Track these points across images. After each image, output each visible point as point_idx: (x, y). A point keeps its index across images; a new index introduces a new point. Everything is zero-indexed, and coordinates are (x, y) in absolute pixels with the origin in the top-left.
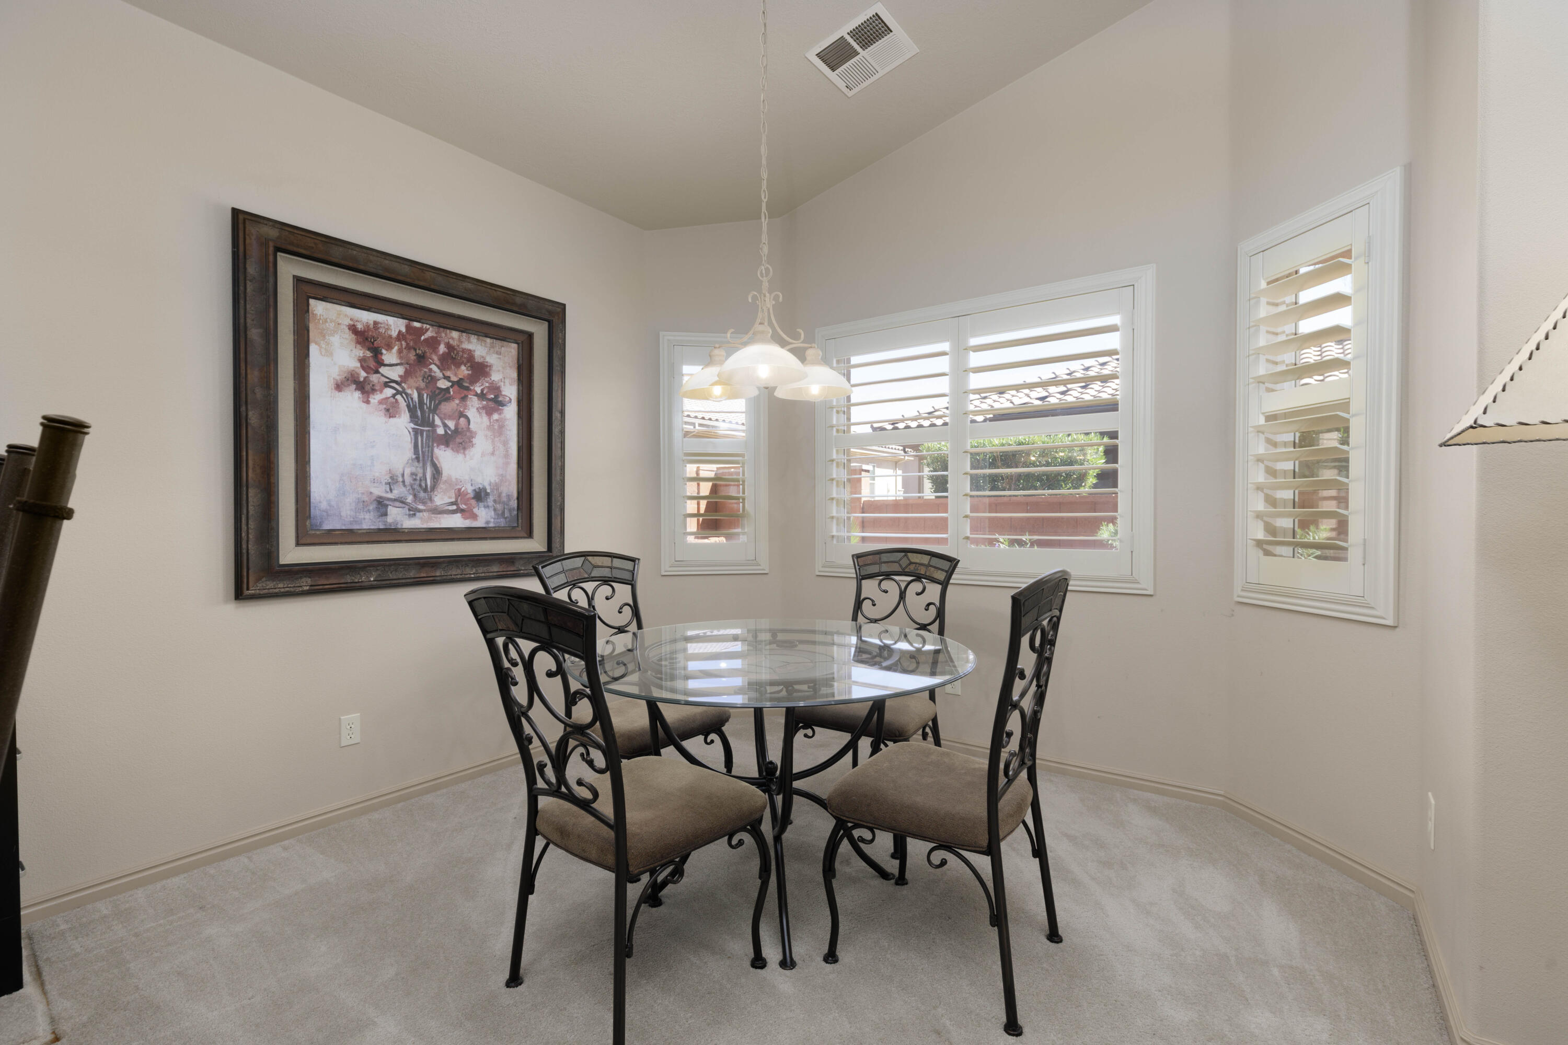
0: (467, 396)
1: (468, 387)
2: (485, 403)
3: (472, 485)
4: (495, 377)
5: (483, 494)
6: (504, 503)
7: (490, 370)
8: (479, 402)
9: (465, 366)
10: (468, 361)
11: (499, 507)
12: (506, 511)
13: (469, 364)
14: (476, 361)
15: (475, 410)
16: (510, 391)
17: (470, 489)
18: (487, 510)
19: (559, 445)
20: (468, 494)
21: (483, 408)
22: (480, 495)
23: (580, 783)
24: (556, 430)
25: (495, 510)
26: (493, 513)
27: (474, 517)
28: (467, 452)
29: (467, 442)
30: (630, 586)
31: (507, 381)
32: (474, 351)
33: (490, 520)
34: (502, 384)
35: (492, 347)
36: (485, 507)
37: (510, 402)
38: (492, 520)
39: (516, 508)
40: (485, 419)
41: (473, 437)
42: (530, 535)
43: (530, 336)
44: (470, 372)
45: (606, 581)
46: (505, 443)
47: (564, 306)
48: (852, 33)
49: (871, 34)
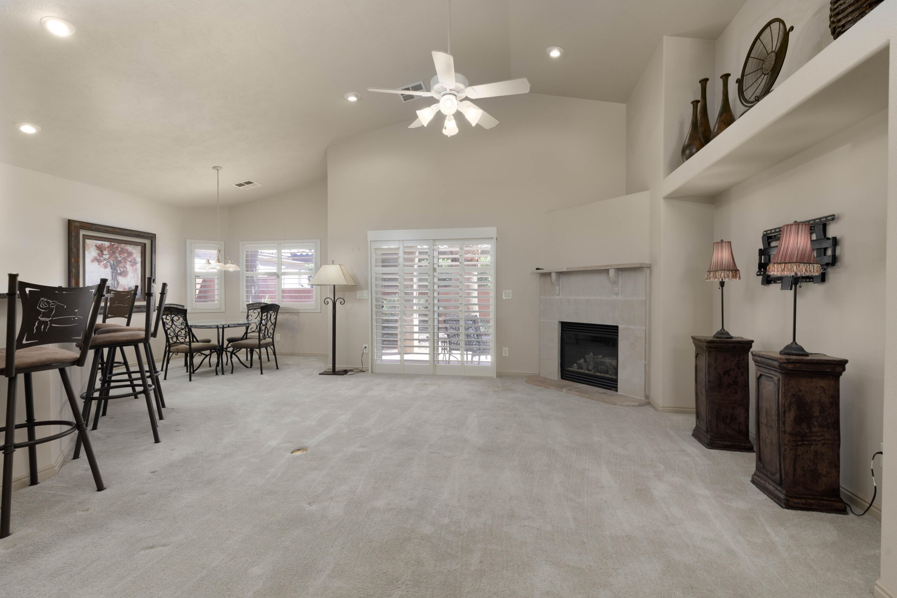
0: (126, 262)
1: (127, 259)
2: (132, 263)
3: (128, 286)
4: (134, 256)
5: (131, 289)
7: (133, 254)
8: (130, 263)
14: (129, 252)
15: (129, 265)
16: (139, 260)
24: (153, 270)
28: (126, 277)
29: (126, 274)
31: (138, 257)
32: (128, 249)
34: (136, 258)
35: (134, 247)
37: (139, 262)
39: (140, 293)
40: (132, 268)
41: (128, 273)
43: (145, 244)
44: (127, 255)
46: (137, 274)
47: (155, 234)
48: (244, 183)
49: (249, 183)
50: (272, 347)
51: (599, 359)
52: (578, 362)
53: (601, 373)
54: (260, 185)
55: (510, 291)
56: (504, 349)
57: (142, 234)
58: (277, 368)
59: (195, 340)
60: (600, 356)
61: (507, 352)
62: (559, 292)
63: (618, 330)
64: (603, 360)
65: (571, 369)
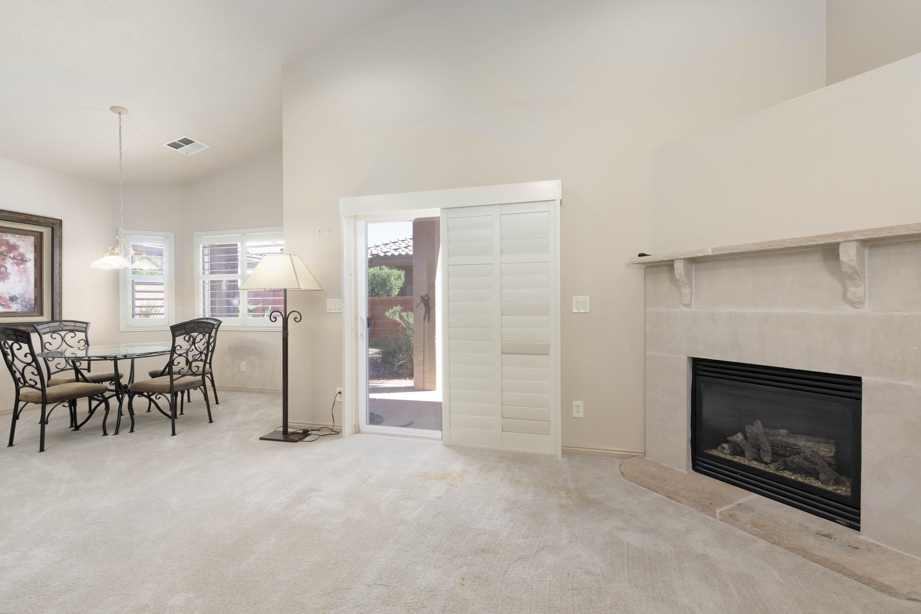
0: (5, 258)
1: (6, 255)
2: (16, 261)
3: (8, 295)
4: (21, 250)
5: (14, 298)
6: (27, 302)
7: (18, 247)
8: (13, 261)
9: (4, 246)
10: (6, 244)
11: (24, 303)
12: (28, 305)
13: (6, 245)
14: (11, 244)
15: (10, 264)
16: (30, 256)
17: (7, 297)
18: (17, 304)
19: (58, 278)
20: (6, 298)
21: (15, 263)
22: (13, 299)
23: (30, 380)
25: (22, 305)
26: (20, 306)
27: (10, 307)
28: (5, 281)
29: (5, 277)
30: (85, 333)
31: (28, 252)
32: (10, 240)
33: (18, 309)
34: (26, 253)
35: (19, 238)
36: (16, 303)
37: (30, 260)
38: (20, 309)
39: (34, 304)
40: (16, 268)
41: (9, 275)
42: (41, 314)
43: (41, 234)
44: (7, 249)
45: (71, 331)
46: (28, 277)
47: (61, 220)
48: (178, 141)
49: (187, 142)
50: (202, 387)
51: (780, 437)
52: (730, 438)
53: (793, 470)
54: (208, 147)
55: (587, 298)
56: (575, 403)
57: (34, 219)
58: (211, 421)
59: (80, 376)
60: (783, 432)
61: (581, 410)
62: (691, 299)
63: (860, 385)
64: (792, 441)
65: (715, 453)
